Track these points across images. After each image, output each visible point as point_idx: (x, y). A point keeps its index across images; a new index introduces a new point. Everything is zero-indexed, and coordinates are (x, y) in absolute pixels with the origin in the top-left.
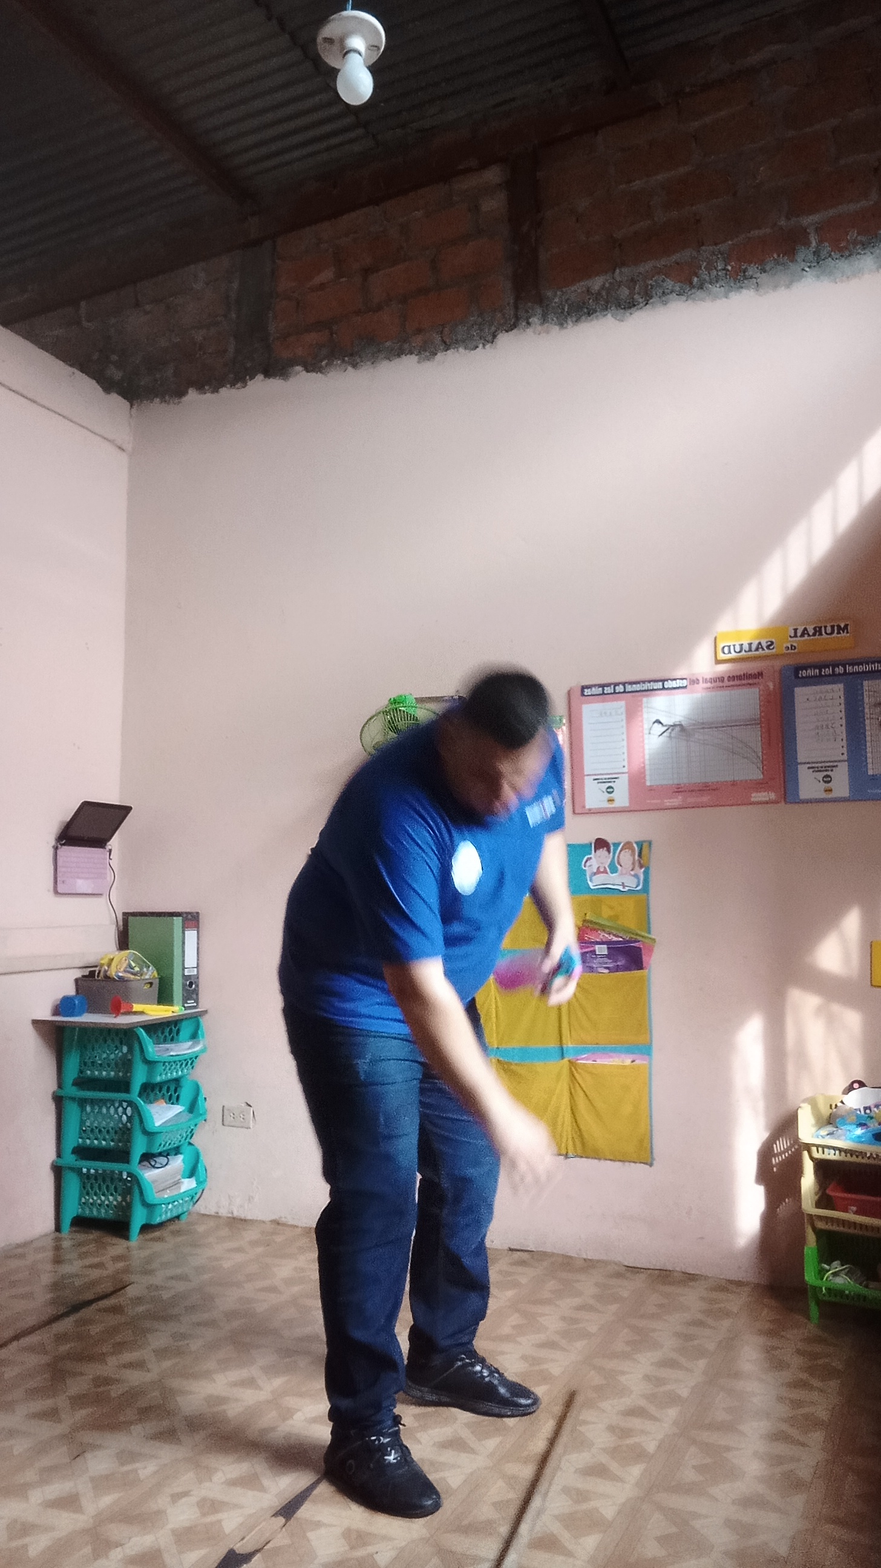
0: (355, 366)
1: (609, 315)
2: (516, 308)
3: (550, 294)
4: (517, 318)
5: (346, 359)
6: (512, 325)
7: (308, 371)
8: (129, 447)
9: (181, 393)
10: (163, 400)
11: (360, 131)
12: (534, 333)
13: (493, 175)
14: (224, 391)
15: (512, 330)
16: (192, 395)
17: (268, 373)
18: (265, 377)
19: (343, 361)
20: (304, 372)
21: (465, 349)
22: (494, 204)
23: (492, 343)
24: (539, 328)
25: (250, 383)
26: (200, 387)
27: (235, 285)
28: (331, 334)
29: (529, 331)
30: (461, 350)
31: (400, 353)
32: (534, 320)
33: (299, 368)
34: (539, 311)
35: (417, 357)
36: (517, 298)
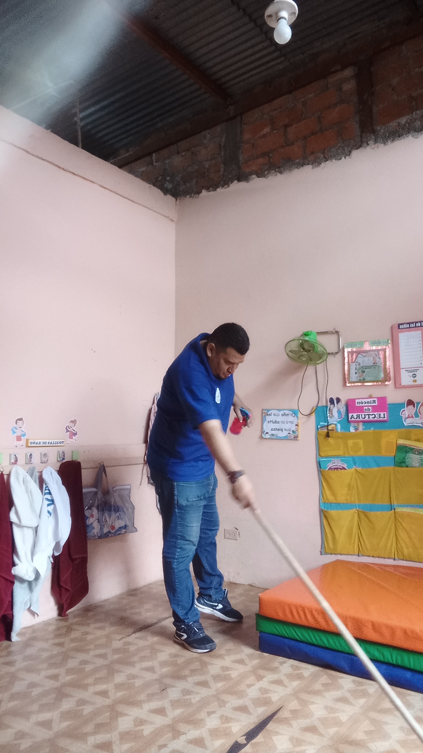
0: (281, 173)
1: (410, 136)
2: (362, 137)
3: (378, 128)
4: (362, 142)
5: (277, 169)
6: (358, 146)
7: (258, 177)
8: (175, 219)
9: (199, 192)
10: (191, 197)
11: (283, 58)
12: (371, 148)
13: (348, 72)
14: (219, 190)
15: (359, 148)
16: (204, 193)
17: (239, 180)
18: (238, 181)
19: (275, 171)
20: (257, 178)
21: (336, 160)
22: (350, 86)
23: (349, 156)
24: (373, 146)
25: (231, 185)
26: (208, 189)
27: (223, 139)
28: (269, 159)
29: (368, 148)
30: (334, 160)
31: (303, 165)
32: (371, 142)
33: (254, 176)
34: (373, 137)
35: (311, 166)
36: (362, 132)
